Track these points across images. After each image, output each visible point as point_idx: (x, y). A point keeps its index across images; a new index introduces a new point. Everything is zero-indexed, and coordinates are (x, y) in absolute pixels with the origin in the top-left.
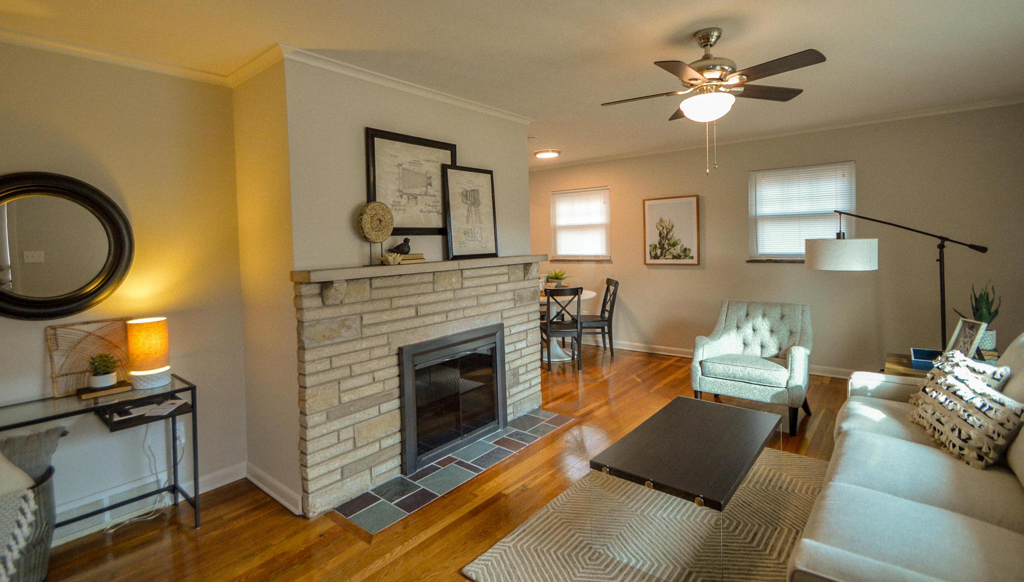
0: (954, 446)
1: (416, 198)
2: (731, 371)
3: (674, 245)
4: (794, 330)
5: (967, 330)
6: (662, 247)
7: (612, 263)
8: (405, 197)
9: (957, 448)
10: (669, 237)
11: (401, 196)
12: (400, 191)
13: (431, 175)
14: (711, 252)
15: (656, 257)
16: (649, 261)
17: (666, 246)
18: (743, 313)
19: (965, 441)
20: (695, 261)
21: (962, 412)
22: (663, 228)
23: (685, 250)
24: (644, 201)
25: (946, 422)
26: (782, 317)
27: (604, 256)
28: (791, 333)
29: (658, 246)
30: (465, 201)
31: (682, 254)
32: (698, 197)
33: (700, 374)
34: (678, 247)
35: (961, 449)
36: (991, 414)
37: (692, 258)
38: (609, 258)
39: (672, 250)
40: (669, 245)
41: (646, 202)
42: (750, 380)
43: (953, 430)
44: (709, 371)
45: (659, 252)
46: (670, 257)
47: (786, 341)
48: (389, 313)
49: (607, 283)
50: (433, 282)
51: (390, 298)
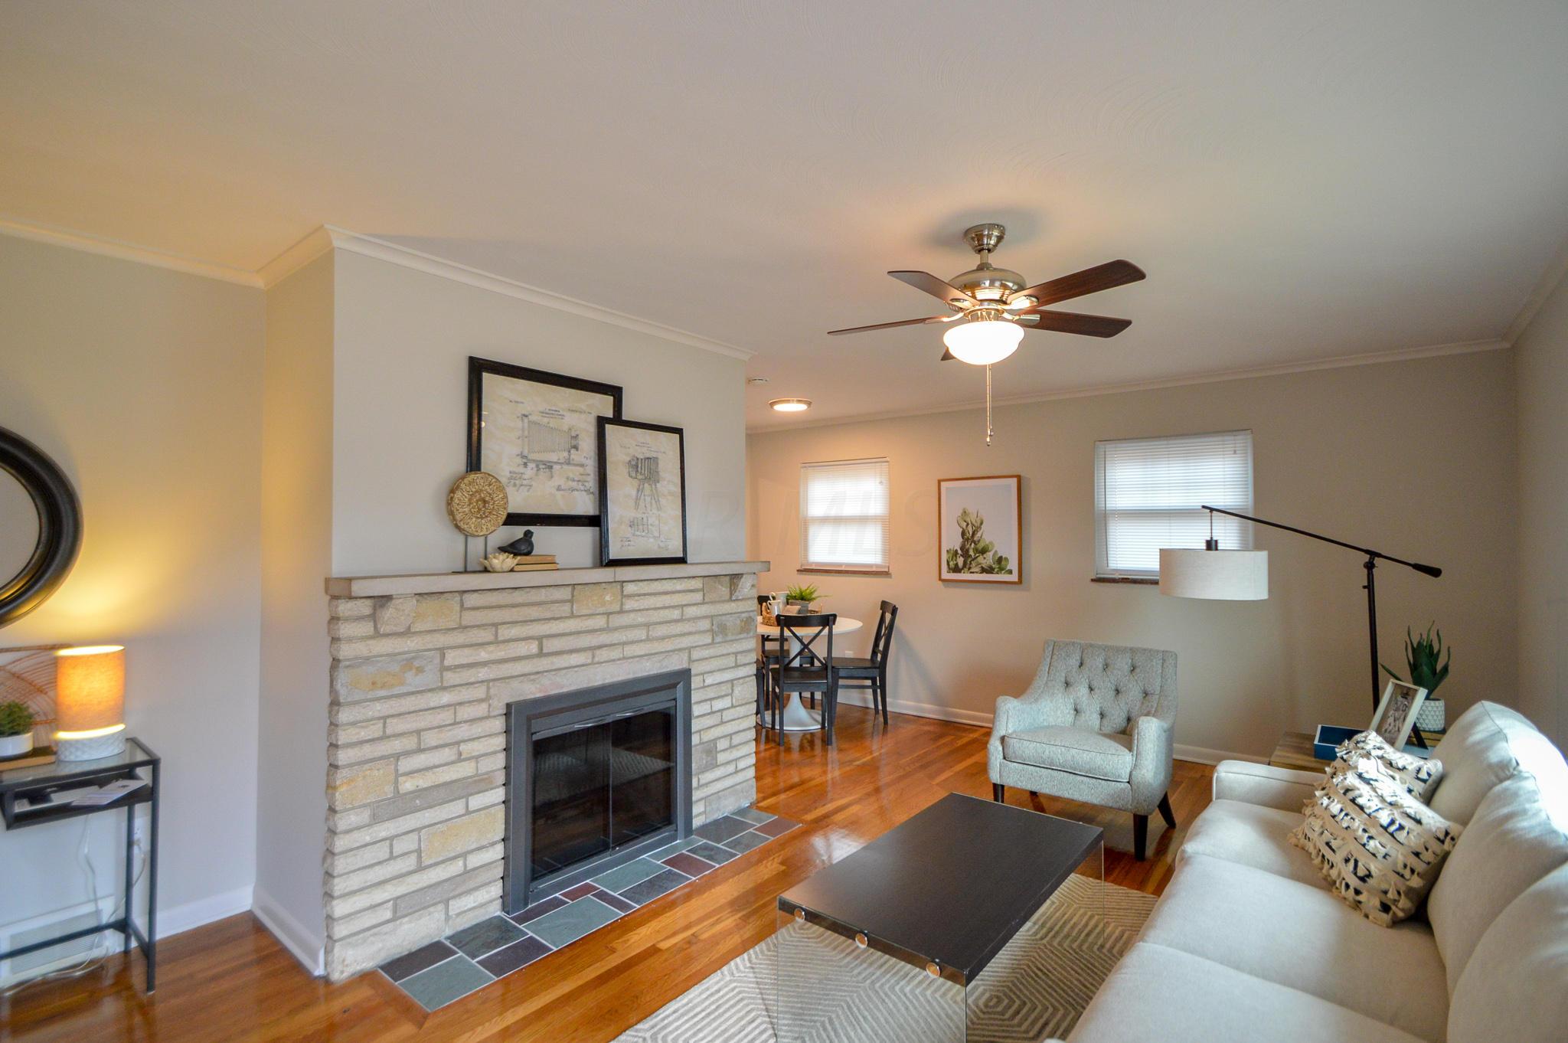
0: (1347, 886)
1: (551, 467)
2: (1047, 752)
3: (984, 551)
4: (1150, 689)
5: (1400, 698)
6: (965, 553)
7: (891, 577)
8: (531, 465)
9: (1351, 890)
10: (975, 539)
11: (525, 465)
12: (524, 457)
13: (578, 432)
14: (1039, 561)
15: (956, 569)
16: (946, 575)
17: (971, 553)
18: (1074, 661)
19: (1363, 879)
20: (1014, 577)
21: (1360, 832)
22: (968, 524)
23: (1000, 560)
24: (939, 482)
25: (1339, 848)
26: (1133, 669)
27: (877, 566)
28: (1146, 694)
29: (960, 552)
30: (634, 475)
31: (995, 566)
32: (1019, 478)
33: (1002, 757)
34: (989, 555)
35: (1357, 892)
36: (1401, 836)
37: (1010, 572)
38: (886, 570)
39: (980, 559)
40: (976, 550)
41: (942, 483)
42: (1075, 769)
43: (1347, 861)
44: (1014, 752)
45: (960, 561)
46: (977, 569)
47: (1137, 708)
48: (491, 648)
49: (881, 609)
50: (571, 601)
51: (495, 625)
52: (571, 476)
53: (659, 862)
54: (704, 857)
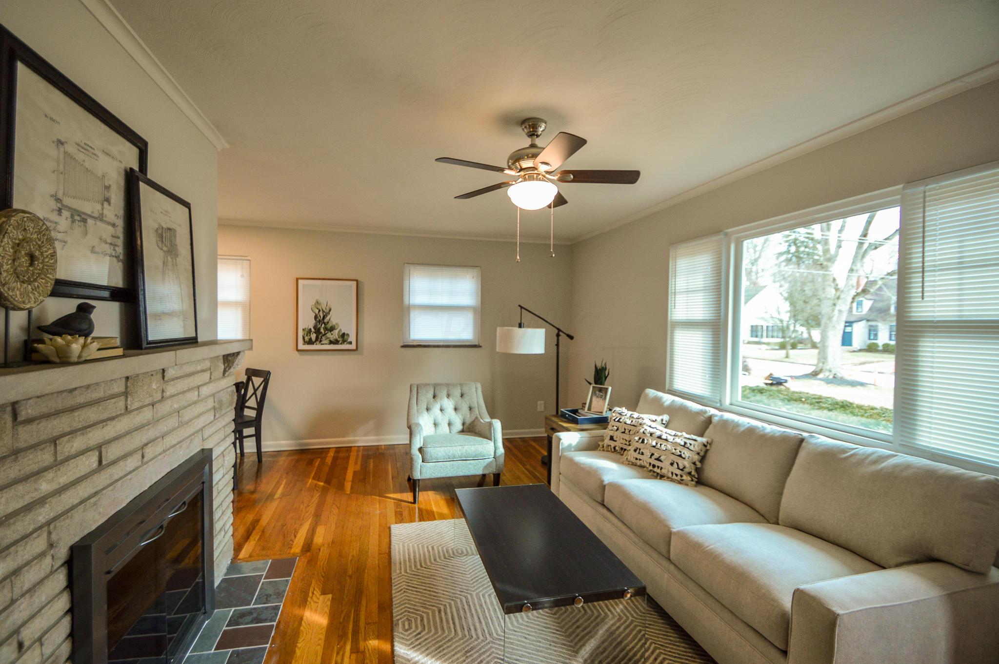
0: (677, 475)
1: (84, 221)
3: (332, 329)
4: (473, 405)
5: (597, 393)
6: (317, 331)
7: (253, 350)
8: (66, 214)
9: (679, 477)
10: (326, 321)
11: (60, 211)
12: (58, 200)
13: (110, 183)
14: (370, 337)
15: (310, 342)
16: (301, 346)
17: (322, 330)
18: (430, 395)
19: (682, 470)
20: (353, 346)
21: (674, 451)
22: (319, 311)
23: (344, 334)
24: (297, 279)
25: (665, 459)
26: (462, 396)
28: (470, 409)
29: (313, 330)
30: (160, 244)
31: (340, 340)
32: (357, 281)
33: (421, 461)
34: (336, 332)
35: (681, 476)
36: (692, 448)
37: (351, 343)
39: (329, 335)
40: (326, 329)
41: (300, 281)
43: (672, 464)
45: (314, 336)
46: (327, 342)
47: (468, 416)
48: (50, 475)
49: (246, 375)
50: (126, 394)
51: (54, 441)
52: (104, 237)
53: (213, 651)
54: (251, 622)
